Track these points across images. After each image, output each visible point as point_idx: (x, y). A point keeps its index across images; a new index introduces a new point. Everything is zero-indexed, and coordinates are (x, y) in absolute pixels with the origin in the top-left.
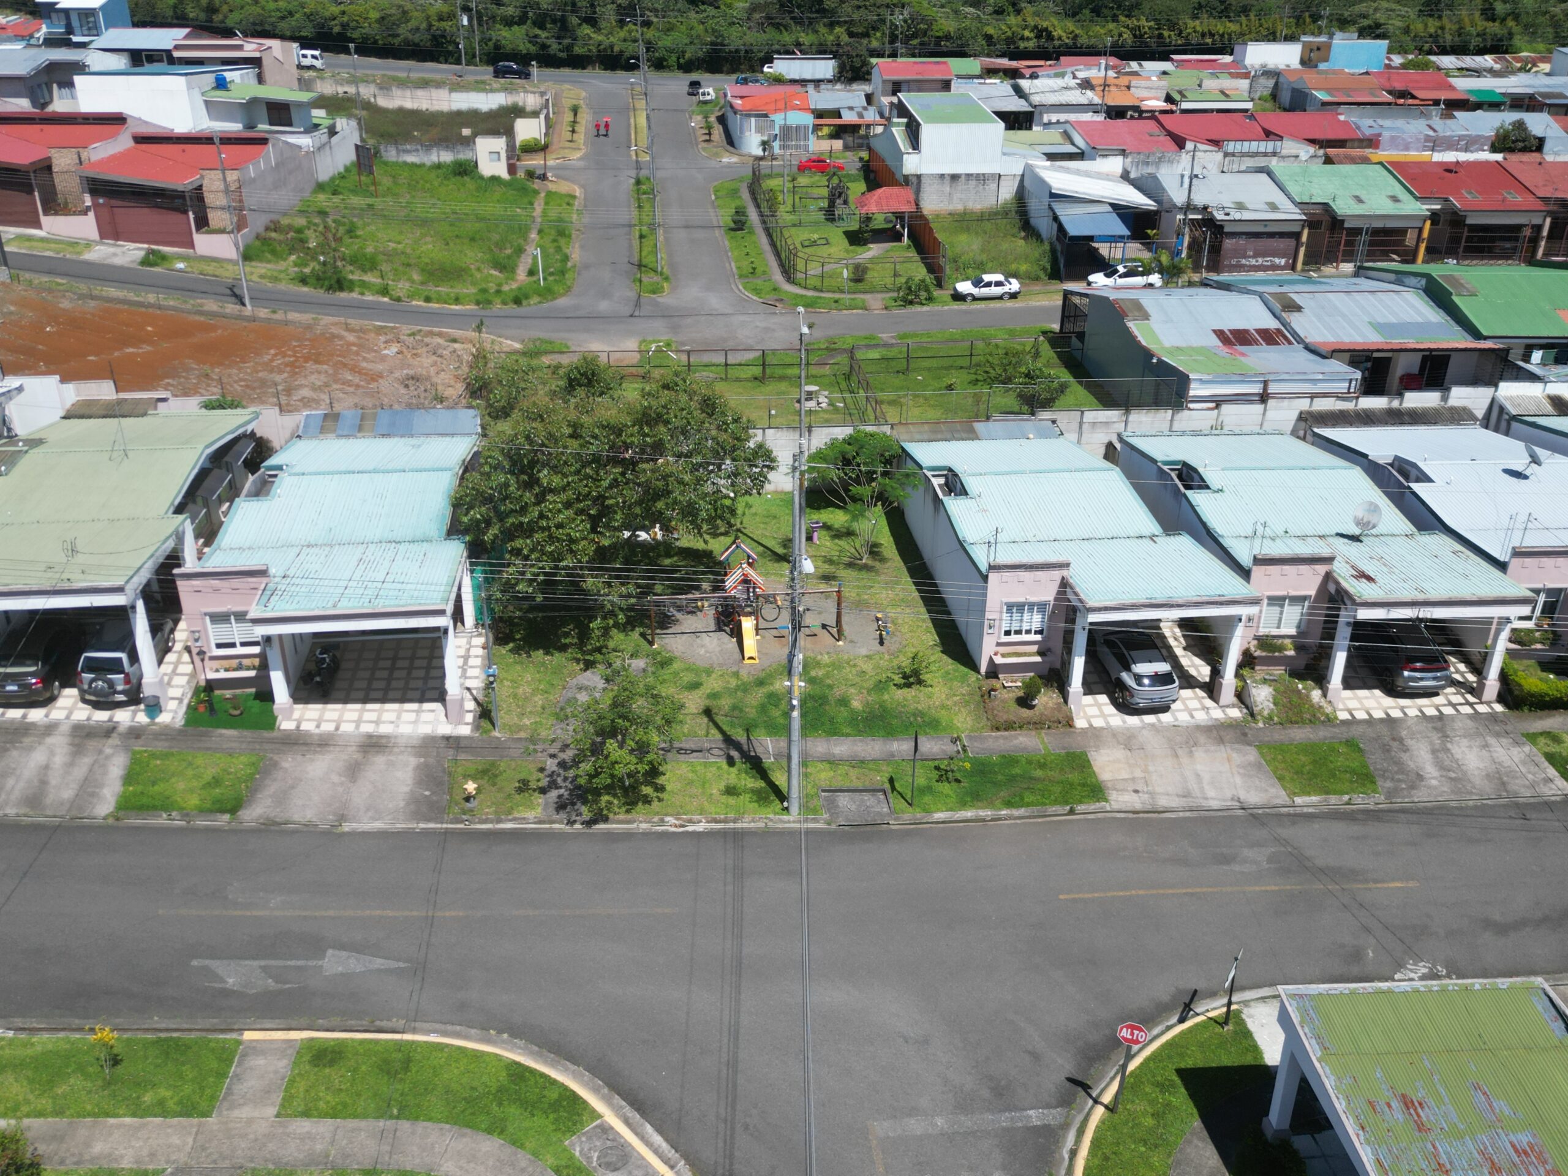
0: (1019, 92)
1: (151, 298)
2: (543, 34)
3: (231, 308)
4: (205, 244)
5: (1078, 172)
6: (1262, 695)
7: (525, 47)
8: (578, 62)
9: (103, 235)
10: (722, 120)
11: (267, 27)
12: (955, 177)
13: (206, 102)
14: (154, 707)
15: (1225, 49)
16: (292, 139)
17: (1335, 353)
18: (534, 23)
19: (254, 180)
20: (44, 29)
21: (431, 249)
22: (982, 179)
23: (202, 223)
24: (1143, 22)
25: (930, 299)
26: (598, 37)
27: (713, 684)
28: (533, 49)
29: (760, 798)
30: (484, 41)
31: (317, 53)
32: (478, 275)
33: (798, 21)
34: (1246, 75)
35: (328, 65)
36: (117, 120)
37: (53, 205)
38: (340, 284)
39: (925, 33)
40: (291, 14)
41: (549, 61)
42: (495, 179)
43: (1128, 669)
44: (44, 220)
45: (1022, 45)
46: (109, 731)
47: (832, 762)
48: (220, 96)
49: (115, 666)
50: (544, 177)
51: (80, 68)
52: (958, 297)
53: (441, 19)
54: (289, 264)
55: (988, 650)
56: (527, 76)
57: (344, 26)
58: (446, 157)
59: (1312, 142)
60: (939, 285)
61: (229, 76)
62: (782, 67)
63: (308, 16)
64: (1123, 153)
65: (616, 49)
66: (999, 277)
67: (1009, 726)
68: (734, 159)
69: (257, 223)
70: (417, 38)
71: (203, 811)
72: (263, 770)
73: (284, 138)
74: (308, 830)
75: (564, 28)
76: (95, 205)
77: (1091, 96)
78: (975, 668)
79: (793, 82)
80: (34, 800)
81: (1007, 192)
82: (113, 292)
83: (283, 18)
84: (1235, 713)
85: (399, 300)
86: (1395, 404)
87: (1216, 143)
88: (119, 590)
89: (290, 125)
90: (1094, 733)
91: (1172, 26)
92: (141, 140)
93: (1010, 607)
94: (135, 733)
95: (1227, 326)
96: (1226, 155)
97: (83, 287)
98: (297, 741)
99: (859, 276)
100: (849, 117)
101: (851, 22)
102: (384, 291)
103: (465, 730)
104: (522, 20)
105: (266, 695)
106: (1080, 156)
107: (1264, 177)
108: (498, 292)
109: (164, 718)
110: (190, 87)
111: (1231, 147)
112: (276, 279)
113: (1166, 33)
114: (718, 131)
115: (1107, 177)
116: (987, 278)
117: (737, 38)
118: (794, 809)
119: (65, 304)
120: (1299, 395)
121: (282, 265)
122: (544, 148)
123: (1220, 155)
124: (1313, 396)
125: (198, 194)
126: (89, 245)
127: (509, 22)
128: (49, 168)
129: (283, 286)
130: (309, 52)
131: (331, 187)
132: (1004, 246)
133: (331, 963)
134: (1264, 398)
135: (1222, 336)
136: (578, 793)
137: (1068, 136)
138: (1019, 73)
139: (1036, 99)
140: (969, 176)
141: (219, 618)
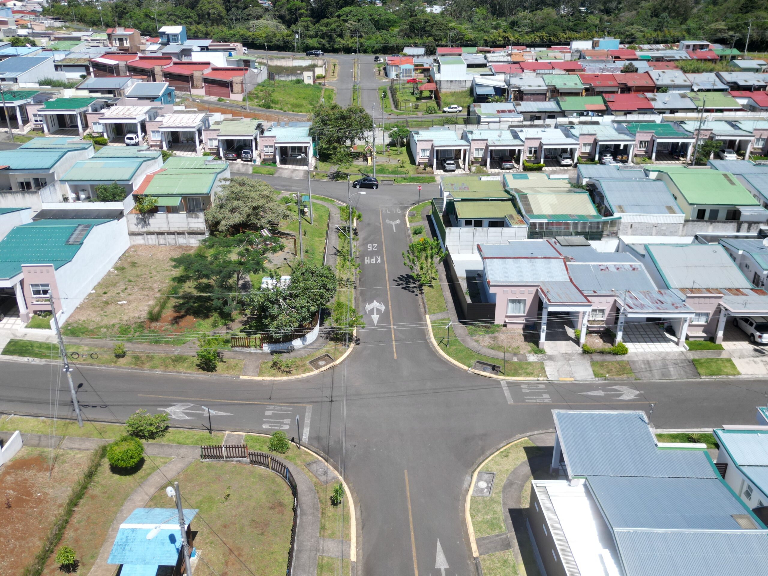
0: (486, 58)
2: (323, 41)
3: (244, 110)
4: (233, 96)
5: (490, 79)
6: (473, 169)
7: (316, 45)
8: (335, 51)
9: (206, 94)
12: (451, 81)
13: (228, 60)
14: (255, 161)
15: (568, 44)
16: (253, 70)
18: (320, 37)
20: (160, 41)
21: (293, 100)
22: (460, 82)
23: (232, 91)
24: (544, 34)
25: (436, 112)
26: (343, 42)
27: (361, 167)
28: (320, 46)
30: (302, 43)
33: (416, 35)
34: (570, 52)
35: (249, 53)
36: (208, 64)
37: (194, 86)
38: (269, 107)
39: (462, 39)
41: (326, 50)
42: (309, 84)
43: (445, 163)
44: (192, 90)
45: (498, 43)
46: (248, 165)
48: (230, 58)
49: (249, 153)
50: (324, 85)
51: (191, 51)
52: (444, 112)
53: (287, 36)
54: (255, 102)
55: (418, 160)
56: (318, 55)
57: (253, 39)
58: (294, 78)
59: (566, 70)
60: (440, 109)
61: (232, 53)
62: (407, 51)
63: (240, 36)
64: (505, 73)
65: (350, 46)
66: (456, 106)
67: (420, 174)
68: (387, 80)
69: (247, 91)
70: (278, 43)
71: (267, 174)
72: (276, 171)
74: (286, 178)
75: (331, 39)
76: (205, 86)
77: (509, 58)
78: (415, 164)
79: (410, 55)
81: (468, 85)
83: (232, 37)
84: (468, 172)
85: (285, 111)
87: (534, 70)
88: (250, 136)
89: (250, 66)
90: (438, 175)
91: (555, 36)
92: (215, 69)
93: (422, 150)
94: (252, 165)
95: (500, 109)
96: (537, 74)
98: (281, 168)
99: (416, 107)
100: (426, 66)
101: (435, 36)
103: (313, 169)
104: (316, 36)
106: (493, 75)
107: (542, 79)
109: (257, 164)
110: (223, 56)
111: (538, 71)
112: (252, 105)
113: (552, 38)
116: (452, 106)
117: (393, 42)
120: (509, 122)
121: (253, 102)
122: (324, 77)
123: (534, 74)
124: (513, 122)
125: (230, 82)
126: (204, 96)
127: (311, 37)
128: (192, 76)
129: (255, 107)
131: (262, 85)
132: (462, 100)
133: (293, 188)
134: (500, 122)
135: (498, 111)
136: (333, 178)
137: (491, 69)
138: (489, 52)
139: (490, 59)
140: (456, 81)
141: (266, 146)
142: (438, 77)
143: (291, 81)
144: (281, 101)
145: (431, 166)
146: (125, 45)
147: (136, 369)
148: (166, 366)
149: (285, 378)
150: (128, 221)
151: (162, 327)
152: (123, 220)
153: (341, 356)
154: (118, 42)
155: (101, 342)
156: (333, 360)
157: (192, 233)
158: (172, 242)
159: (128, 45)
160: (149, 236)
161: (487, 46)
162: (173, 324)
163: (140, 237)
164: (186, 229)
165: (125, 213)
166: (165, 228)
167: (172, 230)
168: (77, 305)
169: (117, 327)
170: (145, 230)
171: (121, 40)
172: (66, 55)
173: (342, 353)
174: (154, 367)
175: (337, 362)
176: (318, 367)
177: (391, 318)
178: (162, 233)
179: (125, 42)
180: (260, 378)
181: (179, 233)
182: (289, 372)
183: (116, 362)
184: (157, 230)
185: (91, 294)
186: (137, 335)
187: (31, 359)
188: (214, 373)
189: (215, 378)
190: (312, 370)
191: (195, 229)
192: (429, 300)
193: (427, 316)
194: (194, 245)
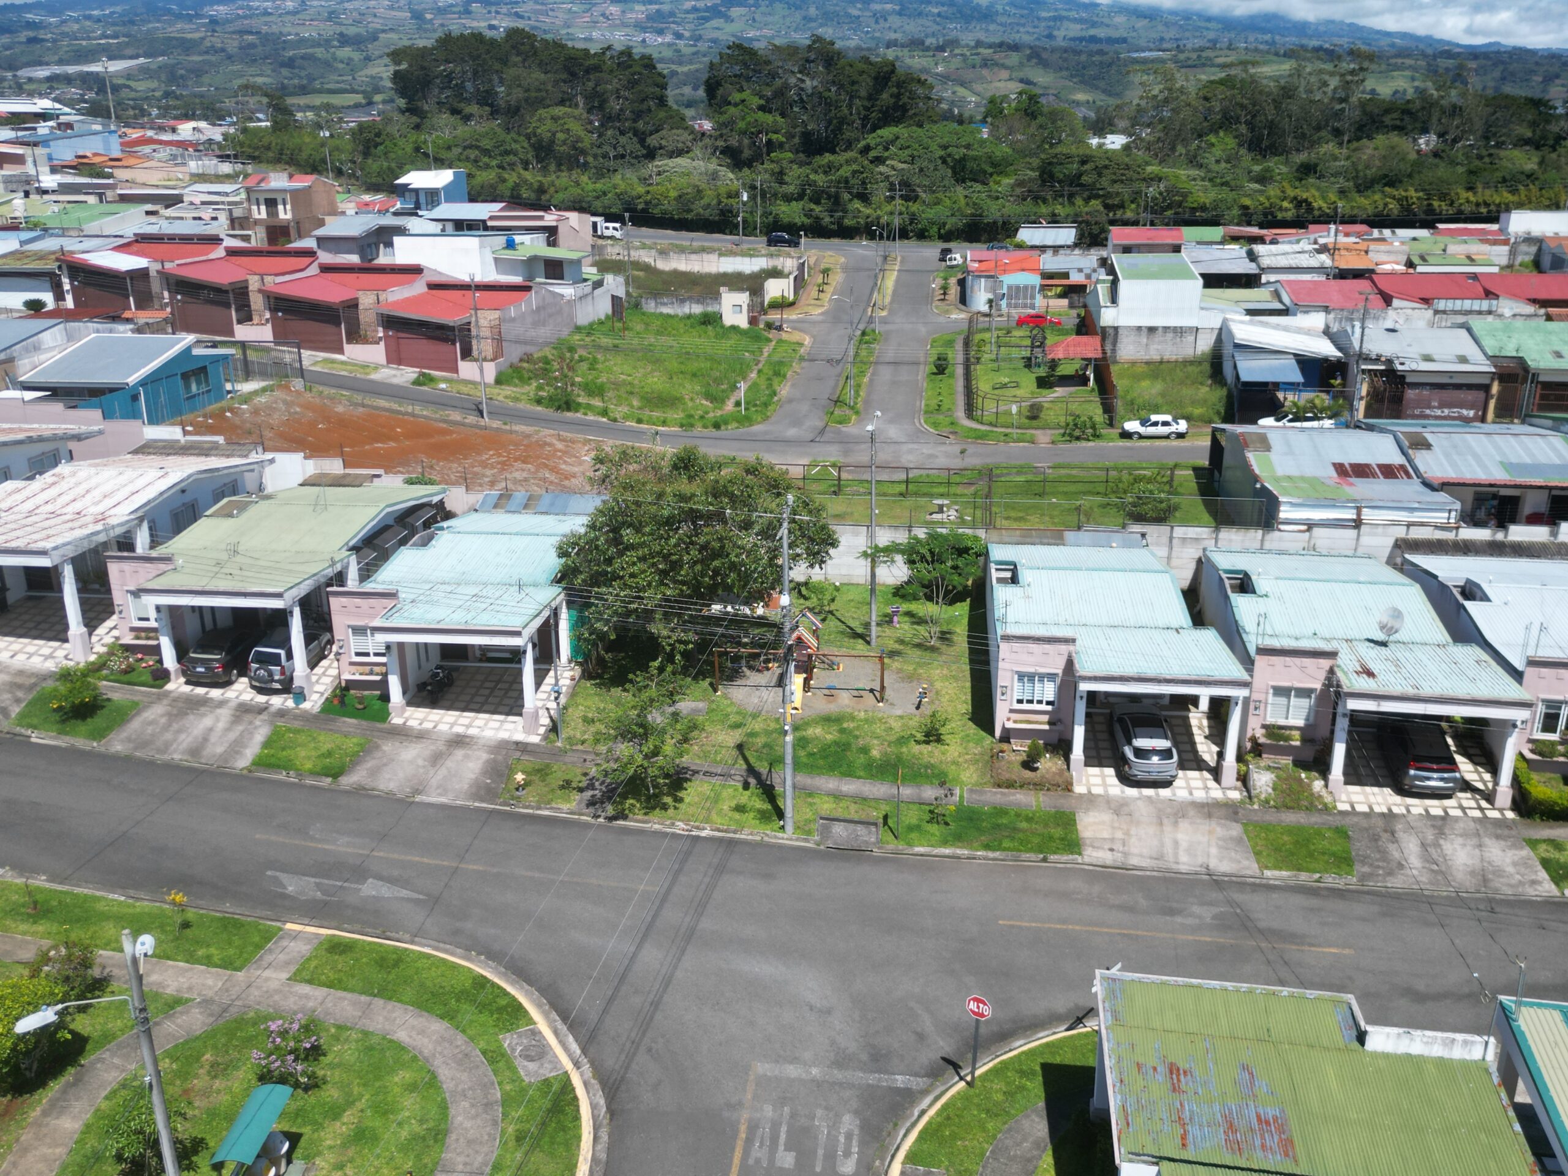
0: (1252, 257)
1: (410, 409)
2: (817, 209)
3: (472, 419)
4: (467, 370)
5: (1277, 327)
6: (1263, 780)
7: (800, 219)
8: (846, 233)
9: (390, 360)
10: (962, 283)
11: (584, 205)
12: (1152, 330)
13: (496, 259)
14: (300, 696)
15: (1493, 219)
16: (558, 290)
17: (1445, 486)
18: (811, 200)
19: (513, 320)
20: (398, 205)
21: (656, 382)
22: (1179, 331)
23: (467, 354)
24: (1412, 193)
25: (1096, 436)
26: (868, 211)
27: (757, 726)
28: (807, 221)
29: (764, 817)
30: (765, 214)
31: (617, 225)
32: (690, 404)
33: (1058, 195)
34: (1506, 242)
35: (627, 235)
36: (416, 270)
37: (356, 335)
38: (568, 405)
39: (1180, 204)
40: (605, 194)
41: (818, 231)
42: (734, 328)
43: (1130, 743)
44: (347, 347)
45: (1280, 216)
46: (262, 709)
47: (837, 796)
48: (509, 254)
49: (275, 660)
50: (780, 328)
51: (401, 231)
52: (1126, 435)
53: (729, 196)
54: (531, 388)
55: (1003, 717)
56: (796, 244)
57: (647, 203)
58: (697, 309)
59: (1534, 301)
60: (1111, 425)
61: (518, 239)
62: (1027, 235)
63: (618, 195)
64: (1326, 309)
65: (883, 221)
66: (1168, 418)
67: (1010, 785)
68: (963, 316)
69: (513, 353)
70: (707, 213)
71: (313, 773)
72: (367, 749)
73: (551, 288)
74: (389, 798)
75: (836, 202)
76: (386, 337)
77: (1325, 259)
78: (991, 732)
79: (1034, 247)
80: (195, 751)
81: (1205, 344)
82: (383, 403)
83: (598, 198)
84: (1235, 795)
85: (615, 420)
86: (1500, 536)
87: (1426, 301)
88: (279, 595)
89: (562, 278)
90: (1090, 799)
91: (1443, 197)
92: (433, 286)
93: (1021, 676)
94: (282, 713)
95: (1347, 460)
96: (1436, 312)
97: (358, 398)
98: (403, 733)
99: (1034, 414)
100: (1076, 278)
101: (1108, 195)
102: (604, 413)
103: (535, 739)
104: (800, 197)
105: (385, 698)
106: (1285, 312)
107: (1463, 333)
108: (702, 417)
109: (306, 705)
110: (482, 246)
111: (1441, 305)
112: (516, 399)
113: (1436, 204)
114: (954, 291)
115: (1308, 332)
116: (1154, 418)
117: (994, 211)
118: (789, 828)
119: (340, 409)
120: (1395, 523)
121: (526, 389)
122: (790, 305)
123: (1430, 312)
124: (1409, 525)
125: (466, 328)
126: (377, 367)
127: (788, 199)
128: (356, 306)
129: (520, 405)
130: (611, 225)
131: (589, 330)
132: (1187, 392)
134: (1357, 524)
135: (1340, 469)
137: (1277, 295)
138: (1260, 240)
139: (1265, 262)
140: (1166, 329)
141: (359, 631)
142: (1108, 317)
143: (689, 317)
145: (1063, 747)
146: (282, 216)
154: (263, 208)
159: (289, 216)
161: (1249, 224)
171: (271, 203)
179: (280, 207)
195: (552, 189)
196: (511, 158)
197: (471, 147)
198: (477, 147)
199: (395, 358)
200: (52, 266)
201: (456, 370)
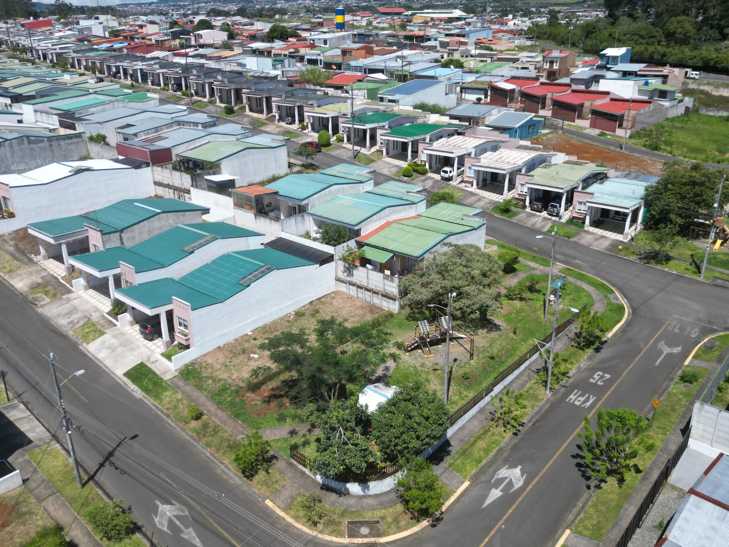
1: (596, 144)
3: (618, 150)
4: (619, 132)
9: (591, 126)
13: (639, 90)
14: (560, 218)
16: (662, 103)
19: (642, 114)
20: (599, 62)
21: (696, 143)
23: (620, 126)
27: (699, 251)
29: (694, 273)
32: (709, 153)
36: (608, 93)
37: (580, 117)
38: (656, 148)
40: (695, 57)
44: (576, 120)
46: (550, 219)
47: (721, 273)
48: (645, 88)
49: (556, 207)
51: (603, 77)
54: (643, 141)
58: (725, 114)
61: (650, 81)
69: (638, 127)
71: (563, 236)
72: (577, 234)
73: (659, 102)
74: (582, 246)
76: (592, 118)
80: (533, 225)
82: (587, 141)
85: (674, 156)
88: (562, 189)
89: (665, 98)
92: (612, 100)
94: (555, 221)
97: (579, 139)
98: (588, 232)
102: (670, 153)
103: (626, 241)
105: (584, 223)
108: (713, 158)
109: (562, 221)
110: (635, 84)
112: (636, 144)
118: (702, 276)
119: (573, 141)
121: (640, 141)
125: (622, 116)
126: (586, 128)
128: (583, 106)
129: (637, 147)
131: (672, 120)
133: (577, 261)
136: (646, 258)
141: (580, 203)
143: (721, 117)
144: (679, 143)
146: (555, 67)
147: (194, 439)
148: (218, 450)
149: (305, 529)
150: (336, 267)
151: (253, 400)
152: (333, 264)
153: (395, 533)
154: (548, 64)
155: (196, 394)
156: (380, 536)
157: (386, 296)
158: (368, 299)
159: (557, 68)
160: (351, 287)
162: (264, 402)
163: (344, 285)
164: (382, 290)
165: (336, 258)
166: (364, 283)
167: (371, 286)
168: (221, 344)
169: (222, 382)
170: (349, 279)
171: (552, 63)
172: (477, 78)
173: (400, 529)
174: (208, 445)
175: (383, 540)
176: (352, 534)
177: (514, 506)
178: (360, 287)
179: (555, 64)
180: (282, 514)
181: (374, 292)
182: (315, 524)
183: (186, 423)
184: (358, 283)
185: (247, 335)
186: (229, 399)
187: (136, 388)
188: (248, 482)
189: (245, 488)
190: (342, 536)
191: (389, 292)
192: (595, 505)
193: (568, 532)
194: (385, 309)
195: (670, 55)
196: (653, 39)
197: (635, 34)
198: (638, 35)
199: (593, 125)
200: (486, 87)
201: (615, 132)
